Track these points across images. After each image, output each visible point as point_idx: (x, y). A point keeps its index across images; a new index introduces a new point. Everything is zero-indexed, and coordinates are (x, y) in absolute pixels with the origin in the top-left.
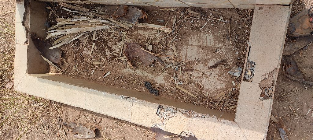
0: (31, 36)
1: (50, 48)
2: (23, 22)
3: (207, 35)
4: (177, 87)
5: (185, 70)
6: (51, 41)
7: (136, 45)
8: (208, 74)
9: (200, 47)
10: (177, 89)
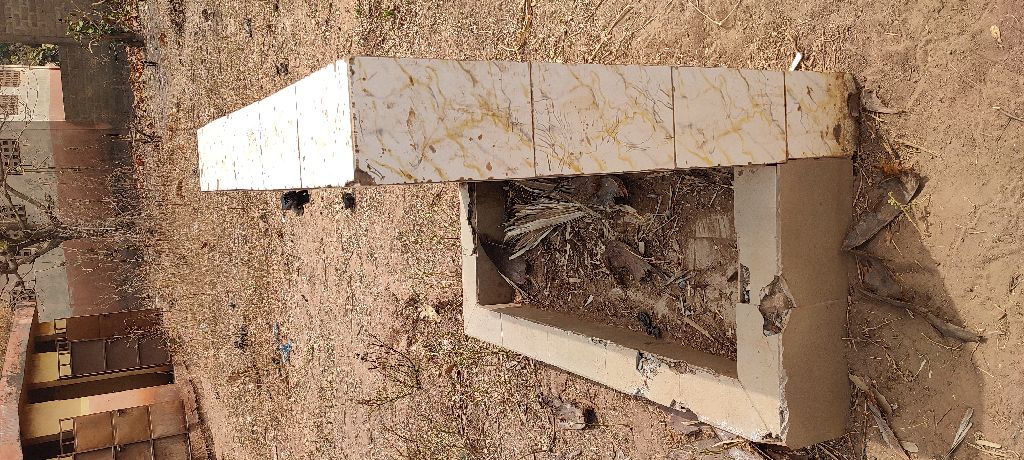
0: (480, 239)
1: (512, 257)
2: (469, 219)
3: (719, 217)
4: (686, 320)
5: (695, 287)
6: (512, 244)
7: (622, 245)
8: (728, 292)
9: (711, 240)
10: (687, 325)
